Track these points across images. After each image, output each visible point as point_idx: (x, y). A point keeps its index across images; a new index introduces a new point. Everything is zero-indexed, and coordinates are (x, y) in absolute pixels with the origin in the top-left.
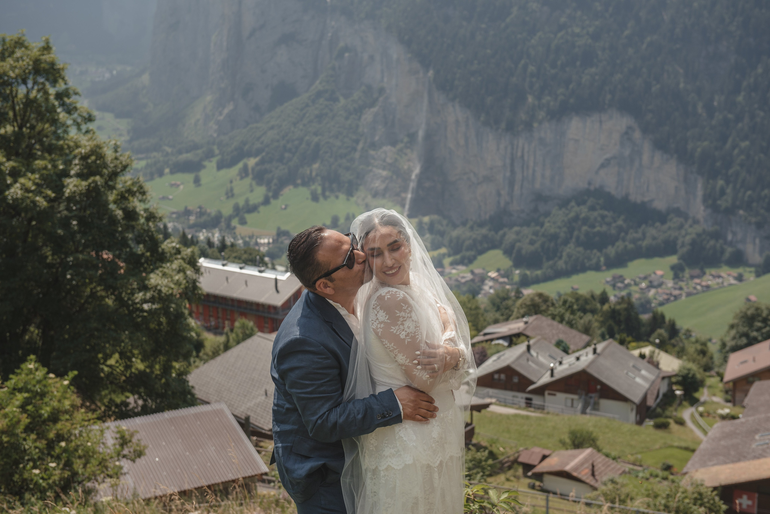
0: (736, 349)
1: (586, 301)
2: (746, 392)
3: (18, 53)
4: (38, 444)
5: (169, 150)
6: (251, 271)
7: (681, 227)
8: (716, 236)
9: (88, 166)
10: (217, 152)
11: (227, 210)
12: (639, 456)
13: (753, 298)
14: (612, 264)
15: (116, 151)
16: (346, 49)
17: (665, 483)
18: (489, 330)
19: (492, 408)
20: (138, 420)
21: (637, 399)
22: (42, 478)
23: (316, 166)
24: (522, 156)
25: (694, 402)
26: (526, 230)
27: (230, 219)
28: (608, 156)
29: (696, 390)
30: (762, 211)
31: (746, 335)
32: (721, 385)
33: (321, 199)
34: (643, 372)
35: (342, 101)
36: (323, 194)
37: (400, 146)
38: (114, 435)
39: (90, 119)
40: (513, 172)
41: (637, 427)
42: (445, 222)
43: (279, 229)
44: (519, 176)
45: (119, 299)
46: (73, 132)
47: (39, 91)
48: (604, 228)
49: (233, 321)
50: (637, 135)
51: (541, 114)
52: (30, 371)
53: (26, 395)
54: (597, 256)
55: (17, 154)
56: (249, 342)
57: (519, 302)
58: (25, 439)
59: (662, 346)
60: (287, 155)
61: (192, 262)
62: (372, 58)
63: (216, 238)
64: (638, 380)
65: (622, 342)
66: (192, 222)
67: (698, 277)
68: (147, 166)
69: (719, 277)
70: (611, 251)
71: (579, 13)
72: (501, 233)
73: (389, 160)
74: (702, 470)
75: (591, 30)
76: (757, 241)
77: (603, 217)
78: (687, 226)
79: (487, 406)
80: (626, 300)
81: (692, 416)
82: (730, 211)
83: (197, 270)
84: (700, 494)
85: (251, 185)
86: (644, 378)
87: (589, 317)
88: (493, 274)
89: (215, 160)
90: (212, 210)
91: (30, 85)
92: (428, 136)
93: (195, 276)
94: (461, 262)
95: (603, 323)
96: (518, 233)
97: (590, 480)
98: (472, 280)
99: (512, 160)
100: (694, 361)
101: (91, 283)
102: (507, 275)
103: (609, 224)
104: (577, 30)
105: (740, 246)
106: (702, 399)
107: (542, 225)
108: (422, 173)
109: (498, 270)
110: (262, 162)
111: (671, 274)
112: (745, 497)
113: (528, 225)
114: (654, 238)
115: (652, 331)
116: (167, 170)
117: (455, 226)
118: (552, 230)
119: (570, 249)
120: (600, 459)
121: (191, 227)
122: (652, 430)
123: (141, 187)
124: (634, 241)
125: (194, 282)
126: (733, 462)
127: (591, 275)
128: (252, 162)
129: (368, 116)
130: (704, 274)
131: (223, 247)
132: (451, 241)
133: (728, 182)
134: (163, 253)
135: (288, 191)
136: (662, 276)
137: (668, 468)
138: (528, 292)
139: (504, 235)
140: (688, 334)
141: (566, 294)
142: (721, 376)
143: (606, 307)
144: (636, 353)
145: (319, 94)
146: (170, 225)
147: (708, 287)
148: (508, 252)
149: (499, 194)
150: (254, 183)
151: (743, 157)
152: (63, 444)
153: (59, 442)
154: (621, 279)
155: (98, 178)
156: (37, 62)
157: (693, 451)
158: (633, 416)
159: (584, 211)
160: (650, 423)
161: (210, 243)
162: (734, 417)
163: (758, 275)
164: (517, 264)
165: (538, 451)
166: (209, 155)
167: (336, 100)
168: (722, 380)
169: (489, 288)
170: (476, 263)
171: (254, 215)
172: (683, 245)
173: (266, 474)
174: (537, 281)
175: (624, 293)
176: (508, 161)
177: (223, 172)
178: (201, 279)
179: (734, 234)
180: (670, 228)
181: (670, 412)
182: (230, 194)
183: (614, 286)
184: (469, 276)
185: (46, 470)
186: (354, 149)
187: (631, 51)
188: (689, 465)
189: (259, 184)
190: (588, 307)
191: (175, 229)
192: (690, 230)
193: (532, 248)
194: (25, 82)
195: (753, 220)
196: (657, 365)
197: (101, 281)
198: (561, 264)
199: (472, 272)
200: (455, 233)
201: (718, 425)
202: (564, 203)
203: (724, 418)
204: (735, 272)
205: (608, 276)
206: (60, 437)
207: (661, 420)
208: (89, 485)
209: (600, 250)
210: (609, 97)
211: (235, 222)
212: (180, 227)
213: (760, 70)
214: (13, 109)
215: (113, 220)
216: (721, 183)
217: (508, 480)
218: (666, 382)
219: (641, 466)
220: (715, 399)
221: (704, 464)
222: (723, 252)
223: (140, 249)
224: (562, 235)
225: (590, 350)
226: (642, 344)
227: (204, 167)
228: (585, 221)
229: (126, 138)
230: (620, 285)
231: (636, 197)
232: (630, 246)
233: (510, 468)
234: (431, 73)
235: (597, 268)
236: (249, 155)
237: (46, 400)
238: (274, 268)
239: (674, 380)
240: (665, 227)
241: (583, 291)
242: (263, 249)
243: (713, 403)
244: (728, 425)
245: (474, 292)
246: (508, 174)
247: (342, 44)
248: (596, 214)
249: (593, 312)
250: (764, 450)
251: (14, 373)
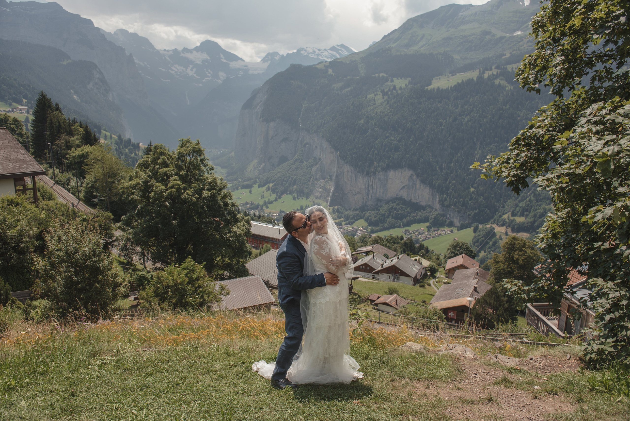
0: (450, 258)
1: (395, 239)
2: (453, 274)
3: (188, 145)
4: (192, 289)
5: (241, 180)
6: (270, 226)
7: (431, 212)
8: (443, 215)
9: (211, 186)
10: (258, 181)
11: (261, 203)
12: (414, 297)
13: (456, 239)
14: (404, 226)
15: (221, 181)
16: (307, 144)
17: (423, 307)
18: (359, 249)
19: (359, 279)
20: (227, 281)
21: (413, 276)
22: (193, 301)
23: (295, 187)
24: (372, 184)
25: (434, 277)
26: (373, 212)
27: (262, 206)
28: (404, 185)
29: (435, 273)
30: (460, 207)
31: (454, 253)
32: (444, 271)
33: (297, 199)
34: (416, 266)
35: (305, 163)
36: (297, 197)
37: (326, 180)
38: (219, 286)
39: (212, 169)
40: (368, 190)
41: (413, 287)
42: (343, 209)
43: (280, 210)
44: (371, 192)
45: (221, 236)
46: (206, 174)
47: (194, 159)
48: (402, 212)
49: (263, 245)
50: (415, 177)
51: (379, 169)
52: (189, 262)
53: (188, 271)
54: (399, 222)
55: (186, 182)
56: (269, 252)
57: (370, 239)
58: (187, 287)
59: (423, 256)
60: (284, 182)
61: (248, 222)
62: (316, 147)
63: (257, 213)
64: (414, 269)
65: (408, 255)
66: (248, 207)
67: (436, 231)
68: (232, 186)
69: (444, 231)
70: (405, 220)
71: (393, 132)
72: (364, 213)
73: (322, 185)
74: (437, 303)
75: (398, 138)
76: (458, 217)
77: (402, 208)
78: (433, 212)
79: (357, 278)
80: (410, 239)
81: (433, 282)
82: (448, 206)
83: (250, 225)
84: (436, 311)
85: (270, 194)
86: (416, 268)
87: (396, 245)
88: (361, 228)
89: (257, 184)
90: (256, 203)
91: (191, 157)
92: (337, 176)
93: (249, 227)
94: (349, 224)
95: (401, 247)
96: (370, 213)
97: (396, 306)
98: (353, 231)
99: (368, 186)
100: (435, 262)
101: (211, 229)
102: (366, 229)
103: (404, 210)
104: (393, 138)
105: (452, 219)
106: (437, 276)
107: (379, 210)
108: (334, 190)
109: (363, 227)
110: (275, 185)
111: (427, 229)
112: (452, 312)
113: (374, 210)
114: (421, 216)
115: (420, 251)
116: (240, 188)
117: (347, 210)
118: (383, 212)
119: (390, 219)
120: (399, 298)
121: (248, 209)
122: (419, 288)
123: (230, 194)
124: (413, 217)
125: (249, 230)
126: (448, 300)
127: (397, 229)
128: (271, 185)
129: (315, 168)
130: (439, 229)
131: (260, 217)
132: (345, 216)
133: (447, 196)
134: (238, 219)
135: (284, 196)
136: (423, 230)
137: (424, 302)
138: (373, 235)
139: (365, 214)
140: (433, 252)
141: (388, 236)
142: (444, 268)
143: (402, 241)
144: (413, 259)
145: (296, 160)
146: (240, 208)
147: (440, 234)
148: (366, 220)
149: (363, 199)
150: (272, 193)
151: (453, 186)
152: (201, 289)
153: (199, 288)
154: (408, 231)
155: (214, 191)
156: (194, 148)
157: (434, 295)
158: (412, 282)
159: (395, 205)
160: (418, 285)
161: (255, 215)
162: (449, 283)
163: (458, 231)
164: (369, 225)
165: (376, 295)
166: (255, 182)
167: (303, 162)
168: (444, 269)
169: (359, 234)
170: (354, 224)
171: (271, 205)
172: (431, 219)
173: (275, 302)
174: (377, 231)
175: (409, 236)
176: (367, 186)
177: (260, 188)
178: (251, 229)
179: (450, 215)
180: (426, 212)
181: (425, 281)
182: (263, 197)
183: (406, 234)
184: (352, 229)
185: (194, 298)
186: (309, 181)
187: (412, 146)
188: (432, 301)
189: (274, 193)
190: (396, 241)
191: (242, 210)
192: (434, 213)
193: (375, 219)
194: (189, 155)
195: (457, 210)
196: (421, 264)
197: (215, 229)
198: (386, 225)
199: (353, 228)
200: (346, 213)
201: (443, 286)
202: (388, 202)
203: (445, 283)
204: (450, 229)
205: (403, 230)
206: (199, 287)
207: (422, 284)
208: (210, 304)
209: (401, 220)
210: (404, 163)
211: (264, 208)
212: (244, 209)
213: (459, 155)
214: (185, 165)
215: (220, 207)
216: (445, 196)
217: (365, 306)
218: (424, 270)
219: (414, 301)
220: (442, 276)
221: (437, 300)
222: (445, 221)
223: (229, 217)
224: (387, 214)
225: (396, 257)
226: (415, 255)
227: (253, 187)
228: (395, 209)
229: (225, 176)
230: (408, 233)
231: (414, 201)
232: (412, 219)
233: (366, 301)
234: (338, 153)
235: (399, 227)
236: (270, 182)
237: (195, 272)
238: (278, 225)
239: (427, 269)
240: (425, 212)
241: (394, 235)
242: (275, 218)
243: (441, 277)
244: (447, 286)
245: (354, 235)
246: (367, 191)
247: (305, 142)
248: (399, 206)
249: (398, 243)
250: (459, 295)
251: (183, 262)
